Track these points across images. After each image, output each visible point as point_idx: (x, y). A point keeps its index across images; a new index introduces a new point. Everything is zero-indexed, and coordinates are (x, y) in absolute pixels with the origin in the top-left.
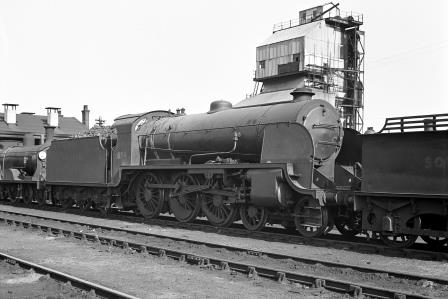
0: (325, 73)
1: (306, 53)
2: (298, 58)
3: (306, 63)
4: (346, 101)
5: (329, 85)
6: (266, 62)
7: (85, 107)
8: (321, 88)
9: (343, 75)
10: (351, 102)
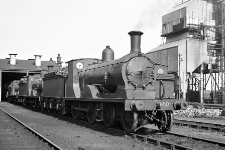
0: (201, 29)
1: (187, 17)
2: (183, 20)
3: (188, 23)
4: (217, 46)
5: (204, 37)
6: (167, 25)
7: (59, 55)
8: (197, 38)
9: (215, 30)
10: (220, 47)
